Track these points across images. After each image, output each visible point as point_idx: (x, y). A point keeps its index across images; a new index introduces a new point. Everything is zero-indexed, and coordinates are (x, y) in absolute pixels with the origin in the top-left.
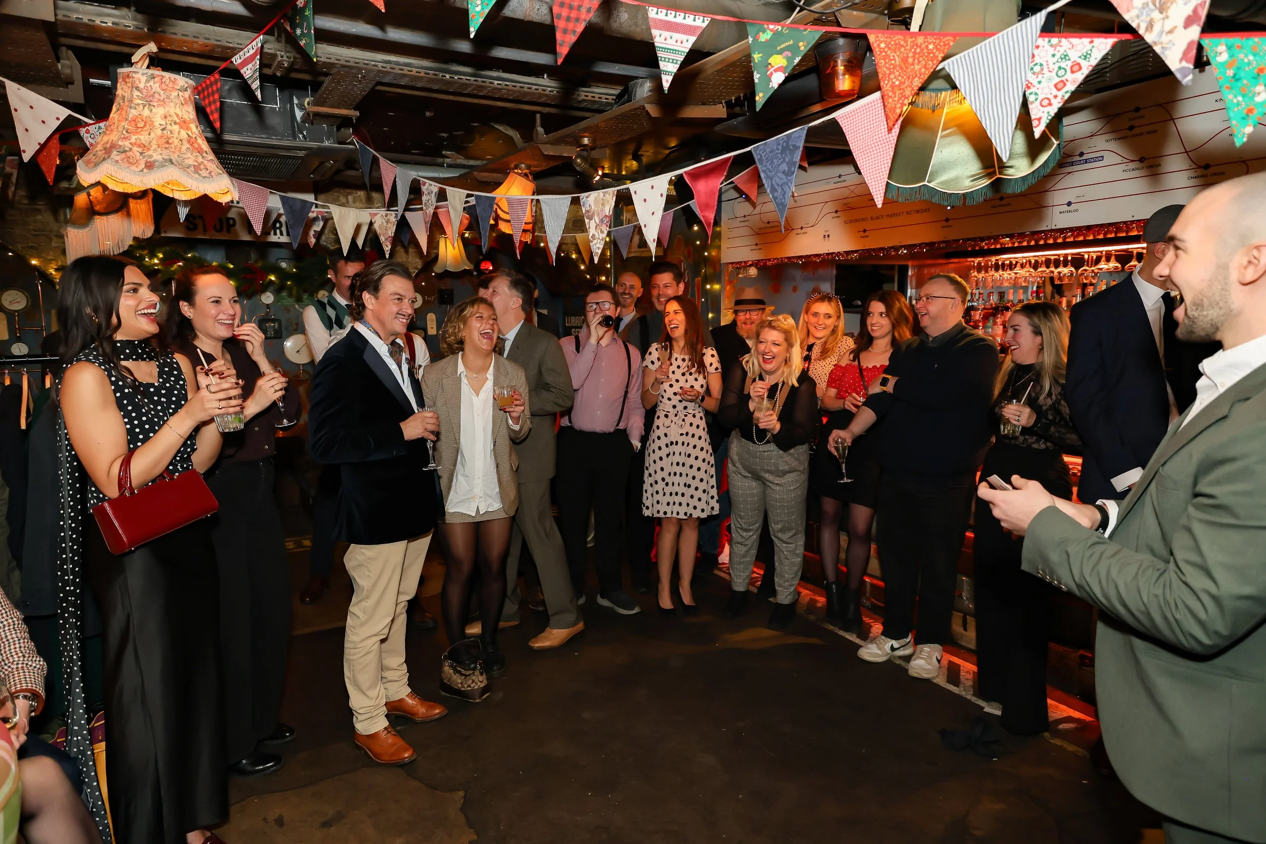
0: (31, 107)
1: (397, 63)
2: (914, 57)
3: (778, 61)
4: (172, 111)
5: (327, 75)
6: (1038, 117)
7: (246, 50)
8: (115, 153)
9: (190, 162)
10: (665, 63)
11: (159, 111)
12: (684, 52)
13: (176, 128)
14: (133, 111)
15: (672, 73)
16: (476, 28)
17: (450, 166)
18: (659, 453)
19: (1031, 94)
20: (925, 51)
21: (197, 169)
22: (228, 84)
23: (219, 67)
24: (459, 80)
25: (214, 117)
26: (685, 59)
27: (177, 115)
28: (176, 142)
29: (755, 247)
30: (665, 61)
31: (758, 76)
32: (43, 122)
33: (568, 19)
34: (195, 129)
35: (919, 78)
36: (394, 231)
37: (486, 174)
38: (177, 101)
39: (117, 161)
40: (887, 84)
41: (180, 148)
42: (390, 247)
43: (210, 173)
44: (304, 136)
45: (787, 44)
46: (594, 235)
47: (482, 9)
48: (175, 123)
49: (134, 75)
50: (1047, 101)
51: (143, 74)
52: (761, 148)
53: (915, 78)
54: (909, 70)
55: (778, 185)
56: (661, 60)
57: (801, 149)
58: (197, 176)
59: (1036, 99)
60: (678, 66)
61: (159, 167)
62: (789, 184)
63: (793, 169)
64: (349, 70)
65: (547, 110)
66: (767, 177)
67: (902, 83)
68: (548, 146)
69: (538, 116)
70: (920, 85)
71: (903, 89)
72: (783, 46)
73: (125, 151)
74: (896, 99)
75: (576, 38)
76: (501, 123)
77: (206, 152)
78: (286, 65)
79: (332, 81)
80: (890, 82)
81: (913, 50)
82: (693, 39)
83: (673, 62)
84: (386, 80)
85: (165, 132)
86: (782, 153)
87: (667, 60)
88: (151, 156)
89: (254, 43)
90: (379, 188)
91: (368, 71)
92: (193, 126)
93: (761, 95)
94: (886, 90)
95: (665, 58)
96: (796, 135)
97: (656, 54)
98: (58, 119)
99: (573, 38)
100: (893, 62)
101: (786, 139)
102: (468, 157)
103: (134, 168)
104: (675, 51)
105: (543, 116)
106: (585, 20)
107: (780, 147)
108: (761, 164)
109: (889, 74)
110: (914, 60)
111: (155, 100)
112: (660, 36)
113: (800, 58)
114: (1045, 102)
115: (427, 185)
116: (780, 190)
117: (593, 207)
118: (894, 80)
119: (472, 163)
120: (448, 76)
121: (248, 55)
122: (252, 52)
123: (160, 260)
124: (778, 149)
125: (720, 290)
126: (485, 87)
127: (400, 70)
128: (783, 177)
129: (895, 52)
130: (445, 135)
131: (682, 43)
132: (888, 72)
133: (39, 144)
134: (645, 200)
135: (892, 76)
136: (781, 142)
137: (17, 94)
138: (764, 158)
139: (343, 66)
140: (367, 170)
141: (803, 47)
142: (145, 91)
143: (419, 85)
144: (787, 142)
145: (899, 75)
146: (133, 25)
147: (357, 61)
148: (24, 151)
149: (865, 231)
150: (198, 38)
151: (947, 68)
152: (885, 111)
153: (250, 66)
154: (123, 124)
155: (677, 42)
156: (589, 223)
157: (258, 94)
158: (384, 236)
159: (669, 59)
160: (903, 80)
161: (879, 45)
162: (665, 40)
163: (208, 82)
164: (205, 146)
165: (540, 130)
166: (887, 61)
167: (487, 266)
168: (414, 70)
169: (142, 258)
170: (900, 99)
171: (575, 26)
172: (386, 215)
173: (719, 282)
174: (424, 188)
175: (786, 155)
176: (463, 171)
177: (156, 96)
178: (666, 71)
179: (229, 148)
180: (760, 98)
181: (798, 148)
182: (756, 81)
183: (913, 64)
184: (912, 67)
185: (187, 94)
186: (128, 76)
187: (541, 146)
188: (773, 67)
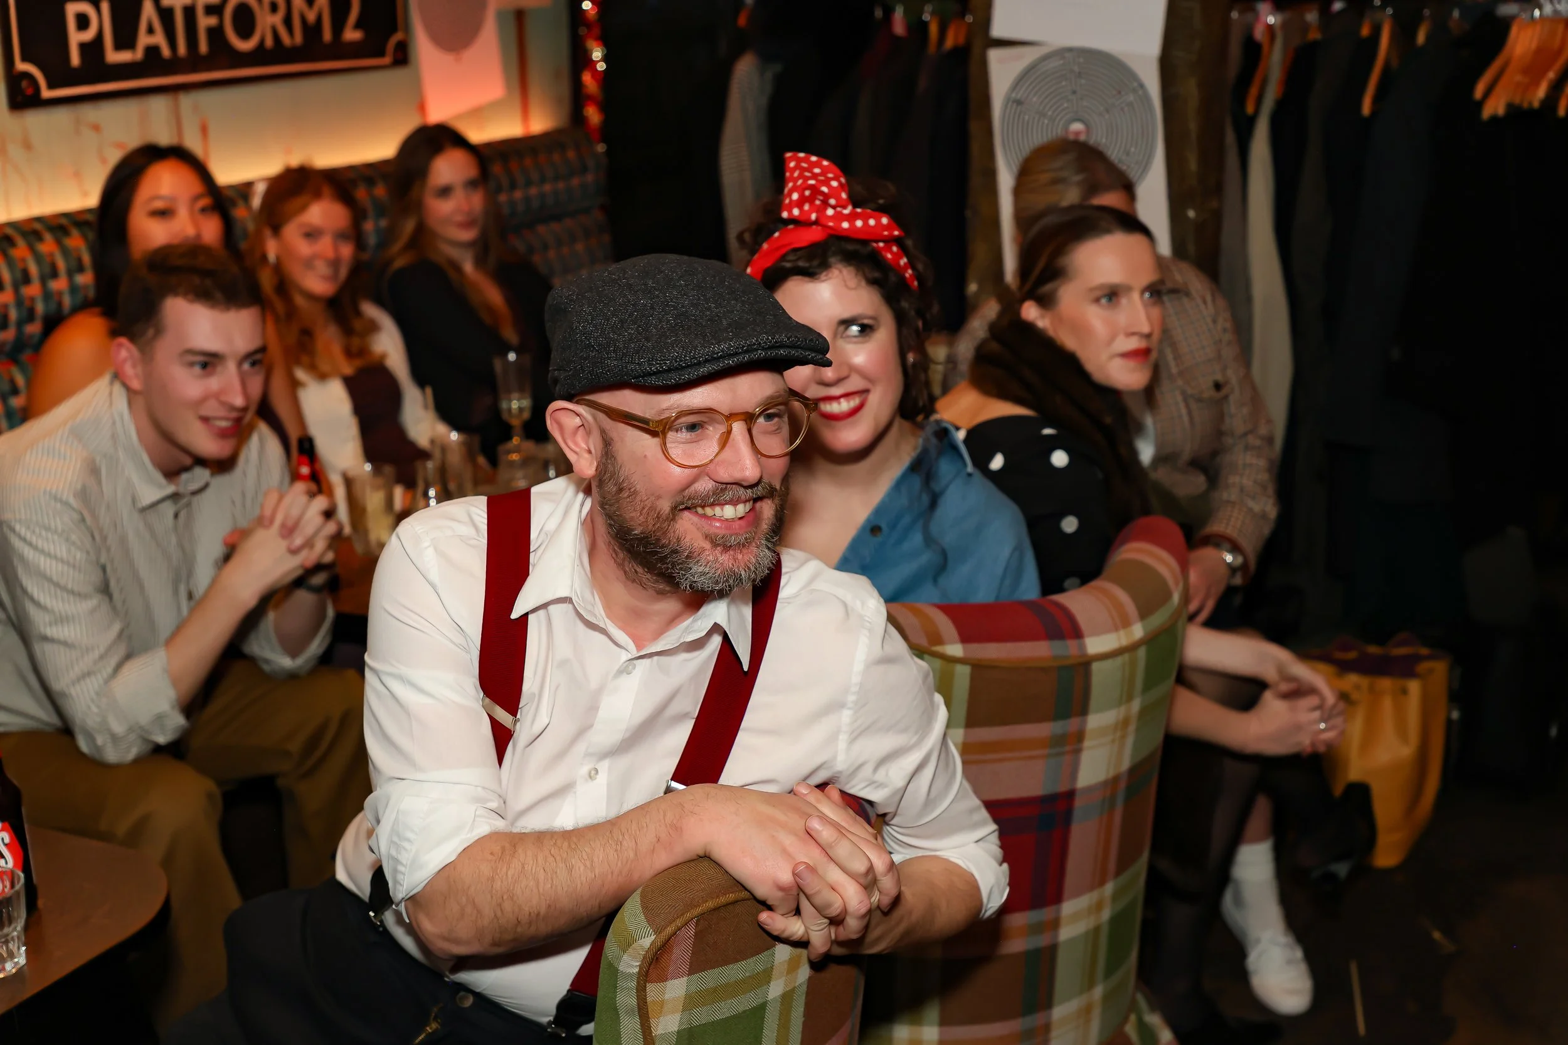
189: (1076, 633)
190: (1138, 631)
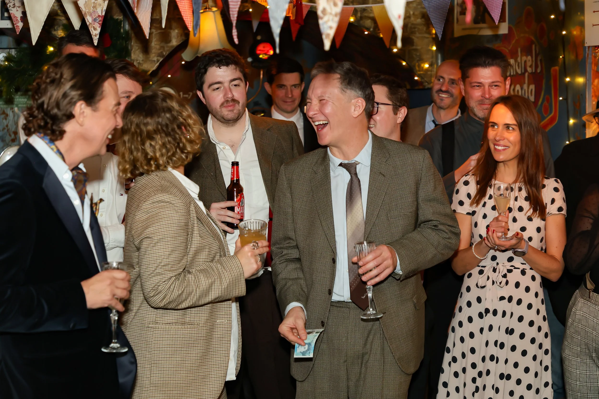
18: (468, 328)
36: (105, 8)
42: (99, 30)
46: (324, 8)
125: (585, 85)
158: (91, 15)
167: (266, 50)
173: (583, 73)
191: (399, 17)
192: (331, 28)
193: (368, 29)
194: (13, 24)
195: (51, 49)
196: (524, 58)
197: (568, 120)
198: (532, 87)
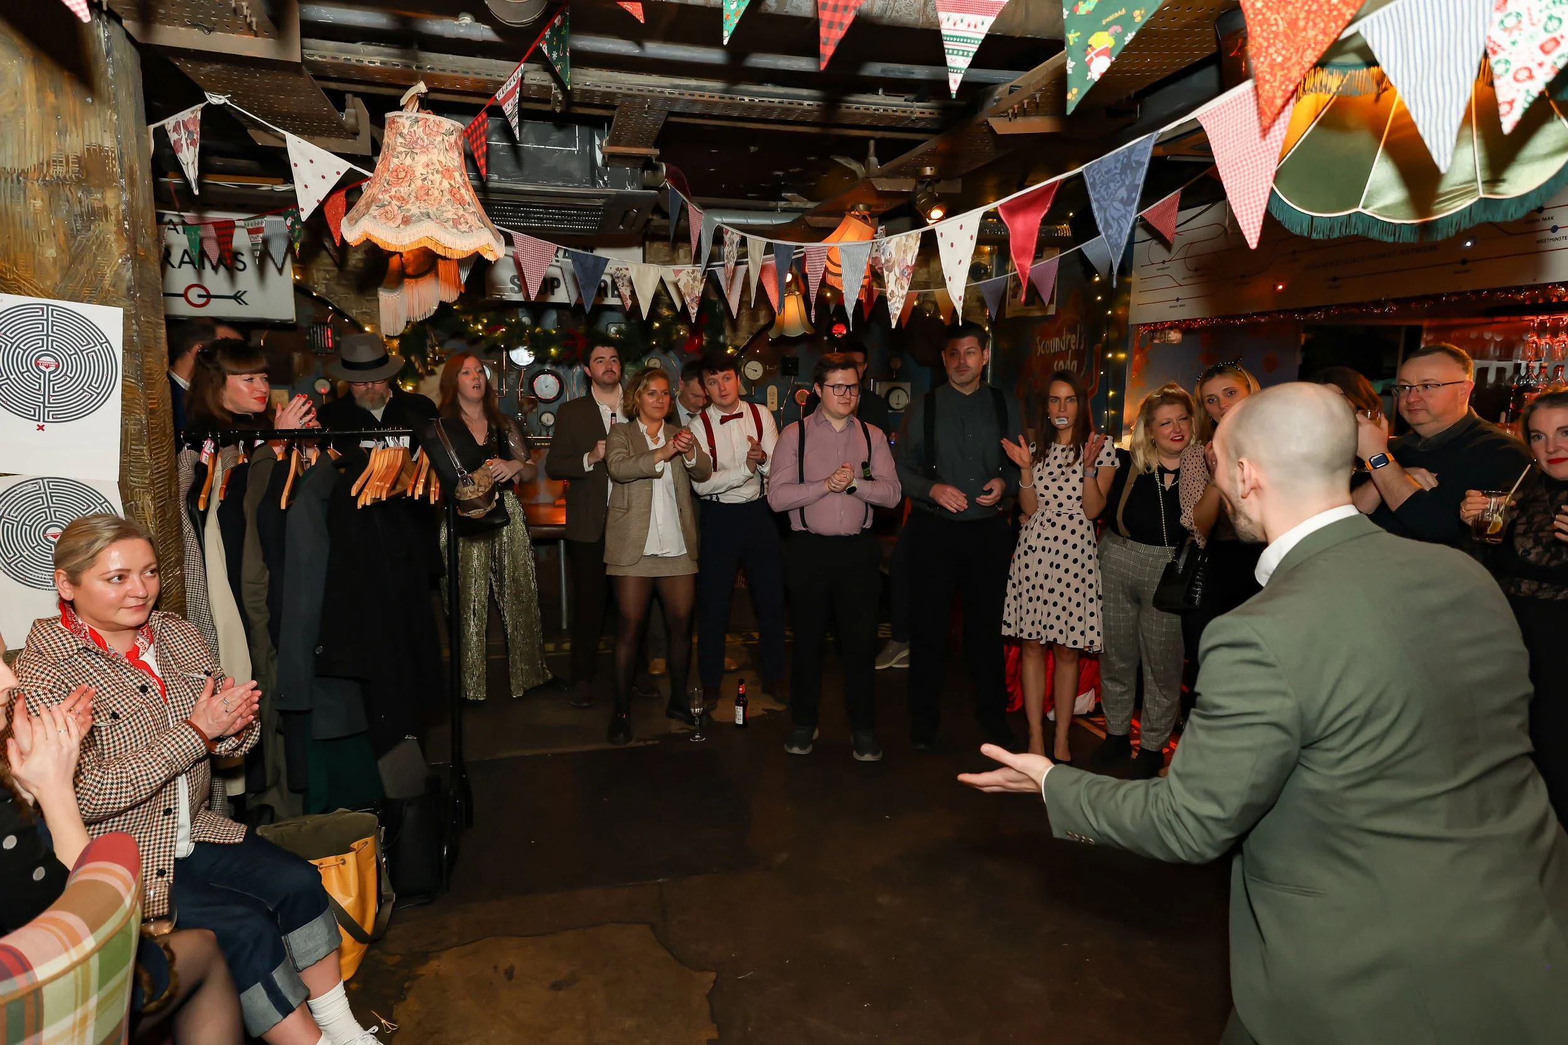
0: (311, 161)
1: (687, 88)
2: (1307, 18)
3: (1103, 40)
4: (435, 158)
5: (614, 108)
6: (1509, 99)
7: (508, 82)
8: (373, 207)
9: (450, 215)
10: (954, 57)
11: (422, 159)
12: (978, 40)
13: (438, 177)
14: (395, 160)
15: (961, 69)
16: (731, 31)
17: (785, 210)
19: (1499, 62)
20: (1325, 7)
21: (456, 223)
22: (491, 123)
23: (485, 105)
24: (761, 103)
25: (482, 162)
26: (979, 49)
27: (440, 162)
28: (436, 193)
29: (1175, 303)
30: (952, 54)
31: (1073, 64)
32: (323, 177)
33: (835, 8)
34: (461, 178)
35: (1314, 49)
36: (701, 290)
37: (820, 218)
38: (442, 147)
39: (375, 217)
40: (1262, 63)
41: (441, 200)
42: (696, 309)
43: (470, 227)
44: (604, 182)
45: (1116, 15)
46: (892, 291)
47: (738, 6)
48: (438, 172)
49: (398, 120)
50: (1526, 73)
51: (407, 118)
52: (1096, 166)
53: (1307, 49)
54: (1299, 39)
55: (1114, 219)
56: (948, 53)
57: (1146, 166)
58: (455, 230)
59: (1507, 70)
60: (970, 59)
61: (415, 222)
62: (1128, 215)
63: (1134, 195)
64: (631, 98)
65: (879, 134)
66: (1100, 208)
67: (1286, 59)
68: (884, 179)
69: (872, 143)
70: (1315, 60)
71: (1288, 69)
72: (1111, 18)
73: (384, 206)
74: (1277, 84)
75: (844, 32)
76: (843, 155)
77: (469, 204)
78: (560, 99)
79: (620, 113)
80: (1269, 59)
81: (1306, 8)
82: (990, 20)
83: (963, 55)
84: (677, 109)
85: (425, 182)
86: (1121, 174)
87: (955, 52)
88: (409, 210)
89: (515, 74)
90: (687, 239)
91: (654, 99)
92: (457, 174)
93: (1075, 91)
94: (1262, 72)
95: (953, 50)
96: (1138, 147)
97: (943, 44)
98: (338, 173)
99: (839, 33)
100: (1274, 28)
101: (1127, 153)
102: (811, 200)
103: (391, 224)
104: (965, 40)
105: (879, 142)
106: (854, 8)
107: (1119, 165)
108: (1094, 189)
109: (1267, 48)
110: (1307, 23)
111: (418, 147)
112: (948, 20)
113: (1134, 34)
114: (1523, 74)
115: (730, 233)
116: (1115, 226)
117: (894, 256)
118: (1274, 56)
119: (811, 205)
120: (747, 99)
121: (510, 88)
122: (513, 84)
123: (484, 325)
124: (1116, 168)
125: (1126, 359)
126: (793, 110)
127: (690, 95)
128: (1120, 207)
129: (1278, 14)
130: (780, 173)
131: (975, 27)
132: (1265, 44)
133: (318, 201)
134: (952, 245)
135: (1271, 50)
136: (1121, 158)
137: (298, 149)
138: (1098, 182)
139: (625, 95)
140: (674, 217)
141: (1140, 17)
142: (408, 137)
143: (716, 112)
144: (1129, 157)
145: (1283, 48)
146: (402, 63)
147: (641, 88)
148: (302, 210)
149: (1335, 279)
150: (468, 73)
151: (1362, 32)
152: (1258, 104)
153: (511, 101)
154: (385, 175)
155: (969, 26)
156: (888, 276)
157: (517, 132)
158: (689, 295)
159: (958, 50)
160: (1288, 55)
161: (1253, 5)
162: (955, 24)
163: (476, 123)
164: (468, 195)
165: (873, 160)
166: (1265, 27)
167: (840, 329)
168: (707, 94)
169: (467, 323)
170: (1282, 83)
171: (843, 17)
172: (693, 272)
173: (1124, 349)
174: (726, 237)
175: (1127, 176)
176: (797, 215)
177: (419, 141)
178: (954, 68)
179: (494, 197)
180: (1074, 96)
181: (1143, 164)
182: (1070, 71)
183: (1305, 29)
184: (1303, 34)
185: (452, 139)
186: (394, 122)
187: (874, 181)
188: (1093, 49)
189: (25, 966)
190: (90, 943)
191: (960, 298)
192: (898, 308)
193: (929, 312)
194: (623, 301)
195: (657, 325)
196: (1069, 337)
197: (1108, 392)
198: (1075, 363)
